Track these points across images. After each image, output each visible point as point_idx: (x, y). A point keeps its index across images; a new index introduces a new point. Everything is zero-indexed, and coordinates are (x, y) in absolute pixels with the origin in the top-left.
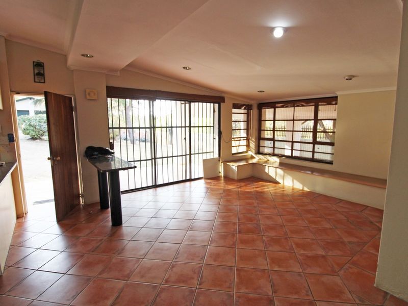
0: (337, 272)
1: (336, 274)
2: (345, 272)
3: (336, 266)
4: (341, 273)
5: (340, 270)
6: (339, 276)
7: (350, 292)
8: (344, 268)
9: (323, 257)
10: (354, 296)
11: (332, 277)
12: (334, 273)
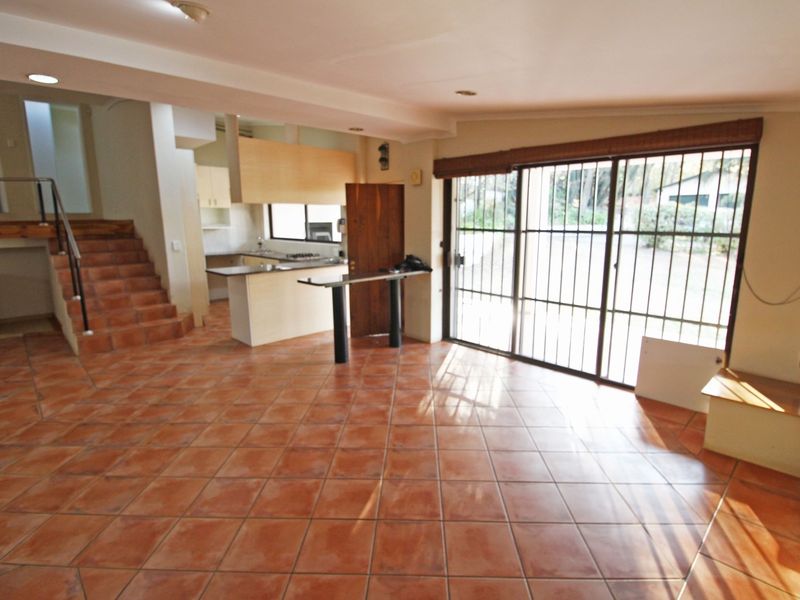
0: (78, 567)
1: (76, 563)
2: (67, 582)
3: (95, 572)
4: (71, 575)
5: (79, 576)
6: (68, 567)
7: (23, 565)
8: (78, 587)
9: (139, 561)
10: (11, 568)
11: (76, 552)
12: (82, 561)
